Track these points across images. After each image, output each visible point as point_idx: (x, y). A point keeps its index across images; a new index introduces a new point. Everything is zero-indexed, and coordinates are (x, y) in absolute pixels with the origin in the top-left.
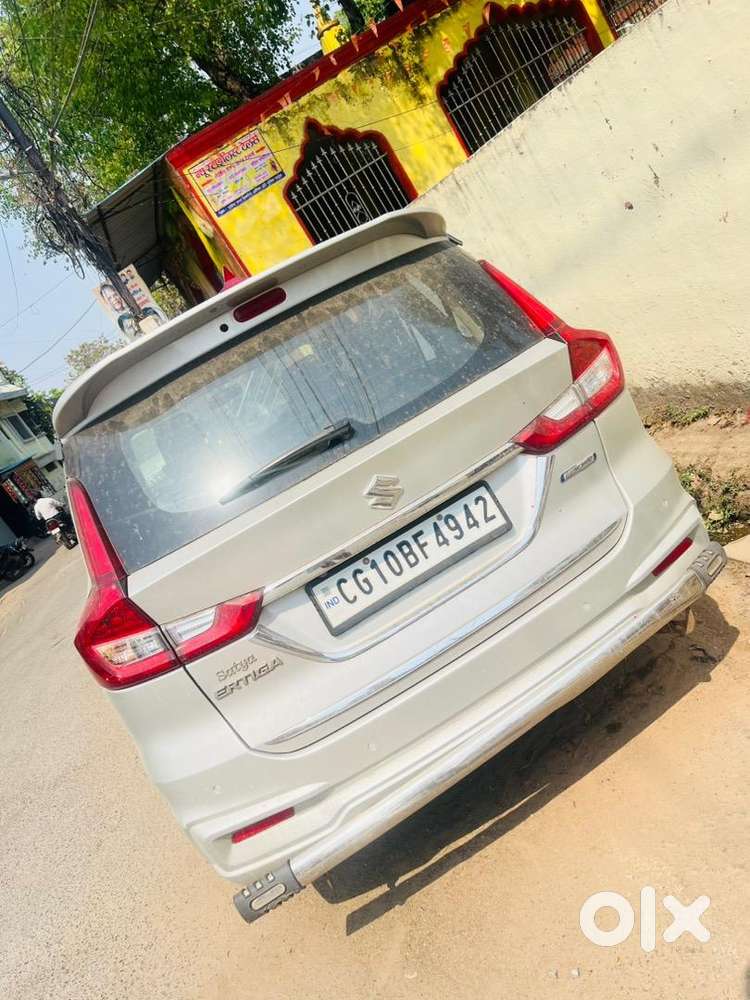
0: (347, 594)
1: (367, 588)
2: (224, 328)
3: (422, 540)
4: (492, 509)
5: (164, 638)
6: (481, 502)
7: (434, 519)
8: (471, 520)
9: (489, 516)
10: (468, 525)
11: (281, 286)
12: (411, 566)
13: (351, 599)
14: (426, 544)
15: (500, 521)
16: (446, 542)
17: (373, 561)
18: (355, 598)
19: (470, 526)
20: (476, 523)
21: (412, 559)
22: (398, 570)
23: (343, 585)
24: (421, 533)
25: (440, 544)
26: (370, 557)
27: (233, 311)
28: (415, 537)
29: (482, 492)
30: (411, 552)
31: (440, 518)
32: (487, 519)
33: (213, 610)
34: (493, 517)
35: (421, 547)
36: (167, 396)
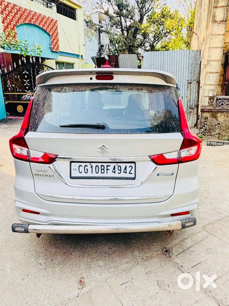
0: (80, 170)
1: (86, 172)
2: (91, 79)
3: (108, 168)
4: (133, 171)
5: (28, 152)
6: (131, 167)
7: (115, 164)
8: (125, 170)
9: (131, 173)
10: (124, 171)
11: (113, 75)
12: (102, 173)
13: (80, 172)
14: (109, 169)
15: (133, 176)
16: (115, 172)
17: (92, 166)
18: (82, 172)
19: (124, 172)
20: (126, 172)
21: (103, 171)
22: (97, 172)
23: (80, 166)
24: (109, 166)
25: (113, 172)
26: (92, 164)
27: (96, 75)
28: (107, 166)
29: (133, 165)
30: (104, 169)
31: (117, 165)
32: (130, 173)
33: (43, 153)
34: (132, 174)
35: (107, 169)
36: (65, 89)
